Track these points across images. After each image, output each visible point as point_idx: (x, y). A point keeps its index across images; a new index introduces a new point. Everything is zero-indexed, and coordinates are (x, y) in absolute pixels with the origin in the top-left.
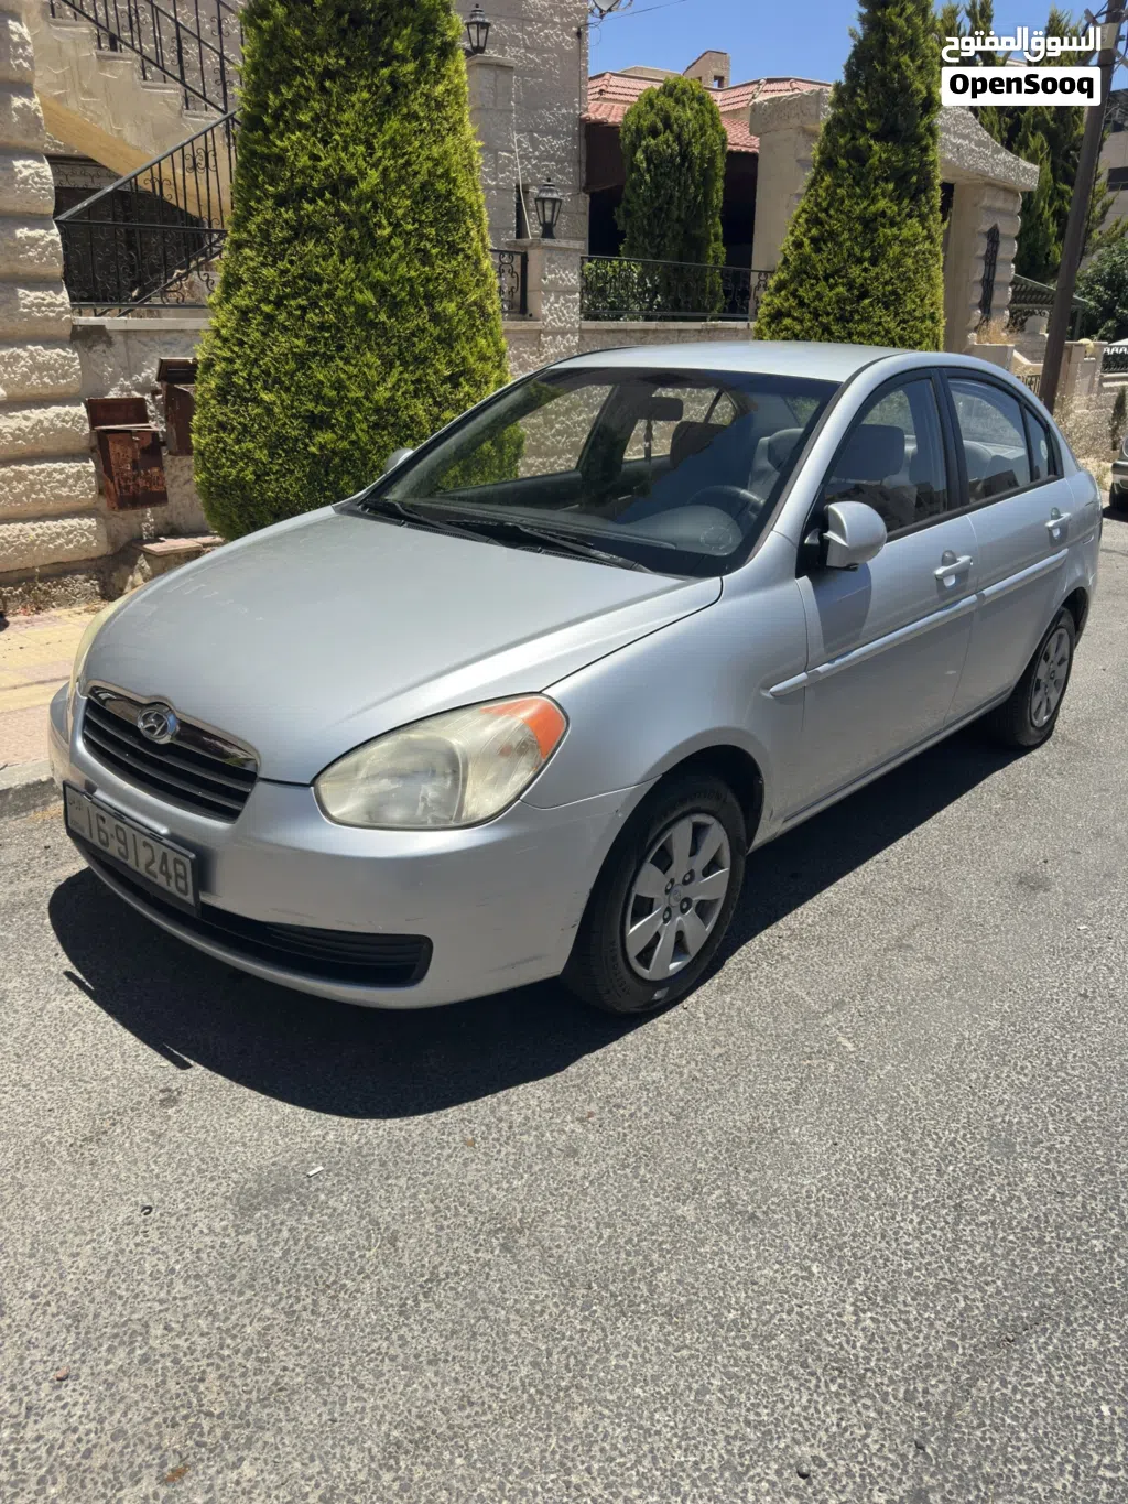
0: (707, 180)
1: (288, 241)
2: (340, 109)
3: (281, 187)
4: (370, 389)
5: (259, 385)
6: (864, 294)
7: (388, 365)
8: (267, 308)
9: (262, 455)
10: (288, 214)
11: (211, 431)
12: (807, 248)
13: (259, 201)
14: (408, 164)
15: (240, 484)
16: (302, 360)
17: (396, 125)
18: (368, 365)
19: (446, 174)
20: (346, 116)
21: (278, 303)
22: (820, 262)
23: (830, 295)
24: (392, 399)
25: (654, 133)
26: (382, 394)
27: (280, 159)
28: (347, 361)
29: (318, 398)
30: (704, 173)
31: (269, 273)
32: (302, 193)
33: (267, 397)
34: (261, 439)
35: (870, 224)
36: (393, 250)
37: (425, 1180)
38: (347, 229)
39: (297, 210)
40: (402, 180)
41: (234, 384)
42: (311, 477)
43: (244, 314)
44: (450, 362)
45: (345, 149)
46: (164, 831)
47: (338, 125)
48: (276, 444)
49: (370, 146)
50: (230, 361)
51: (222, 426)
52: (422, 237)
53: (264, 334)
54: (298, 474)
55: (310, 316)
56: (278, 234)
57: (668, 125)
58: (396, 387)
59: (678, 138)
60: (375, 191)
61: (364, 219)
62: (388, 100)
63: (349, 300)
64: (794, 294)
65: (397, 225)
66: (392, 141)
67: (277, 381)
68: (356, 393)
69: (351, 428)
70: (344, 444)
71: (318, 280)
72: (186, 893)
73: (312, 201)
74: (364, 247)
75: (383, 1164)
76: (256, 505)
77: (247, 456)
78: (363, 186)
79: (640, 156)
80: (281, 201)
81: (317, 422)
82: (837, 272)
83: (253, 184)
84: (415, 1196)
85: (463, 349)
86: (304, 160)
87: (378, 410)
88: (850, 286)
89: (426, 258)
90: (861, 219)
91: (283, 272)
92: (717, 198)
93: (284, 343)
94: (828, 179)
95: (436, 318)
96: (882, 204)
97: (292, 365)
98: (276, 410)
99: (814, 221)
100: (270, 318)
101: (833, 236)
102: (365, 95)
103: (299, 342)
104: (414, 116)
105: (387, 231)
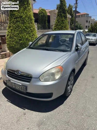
0: (46, 18)
1: (16, 22)
2: (20, 9)
3: (15, 17)
4: (25, 36)
5: (14, 37)
6: (63, 27)
7: (27, 34)
8: (14, 29)
9: (15, 44)
10: (16, 20)
11: (9, 41)
12: (57, 23)
13: (12, 19)
14: (27, 15)
15: (13, 47)
16: (18, 34)
17: (26, 11)
18: (25, 34)
19: (31, 16)
20: (21, 10)
21: (15, 28)
22: (59, 24)
23: (60, 27)
24: (27, 37)
25: (41, 13)
26: (26, 37)
27: (14, 14)
28: (23, 34)
29: (20, 38)
30: (46, 17)
31: (14, 26)
32: (17, 18)
33: (15, 38)
34: (15, 42)
35: (63, 21)
36: (26, 23)
37: (56, 119)
38: (22, 21)
39: (16, 19)
40: (27, 16)
41: (11, 37)
42: (20, 45)
43: (12, 30)
44: (32, 34)
45: (21, 13)
46: (21, 84)
47: (20, 11)
48: (16, 42)
49: (23, 13)
50: (11, 34)
51: (10, 41)
52: (29, 22)
53: (14, 32)
54: (19, 45)
55: (19, 30)
56: (15, 22)
57: (42, 13)
58: (28, 36)
59: (43, 14)
60: (24, 17)
61: (23, 20)
62: (25, 9)
63: (23, 28)
64: (57, 27)
65: (27, 21)
66: (25, 13)
67: (16, 36)
68: (24, 37)
69: (24, 40)
70: (23, 42)
71: (19, 26)
72: (24, 91)
73: (18, 18)
74: (24, 23)
75: (51, 118)
76: (15, 48)
77: (13, 44)
78: (23, 17)
79: (40, 15)
80: (15, 19)
81: (20, 40)
82: (60, 25)
83: (11, 17)
84: (56, 121)
85: (33, 32)
86: (17, 15)
87: (26, 38)
88: (61, 26)
89: (29, 24)
90: (62, 20)
91: (15, 26)
92: (47, 19)
93: (16, 32)
94: (58, 17)
95: (31, 29)
96: (63, 19)
97: (17, 35)
98: (16, 39)
99: (57, 20)
100: (14, 30)
101: (59, 22)
102: (23, 8)
103: (18, 32)
104: (27, 10)
105: (26, 21)
